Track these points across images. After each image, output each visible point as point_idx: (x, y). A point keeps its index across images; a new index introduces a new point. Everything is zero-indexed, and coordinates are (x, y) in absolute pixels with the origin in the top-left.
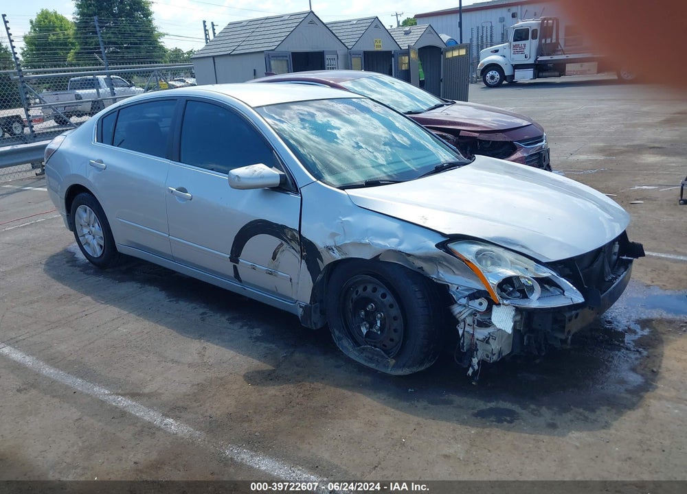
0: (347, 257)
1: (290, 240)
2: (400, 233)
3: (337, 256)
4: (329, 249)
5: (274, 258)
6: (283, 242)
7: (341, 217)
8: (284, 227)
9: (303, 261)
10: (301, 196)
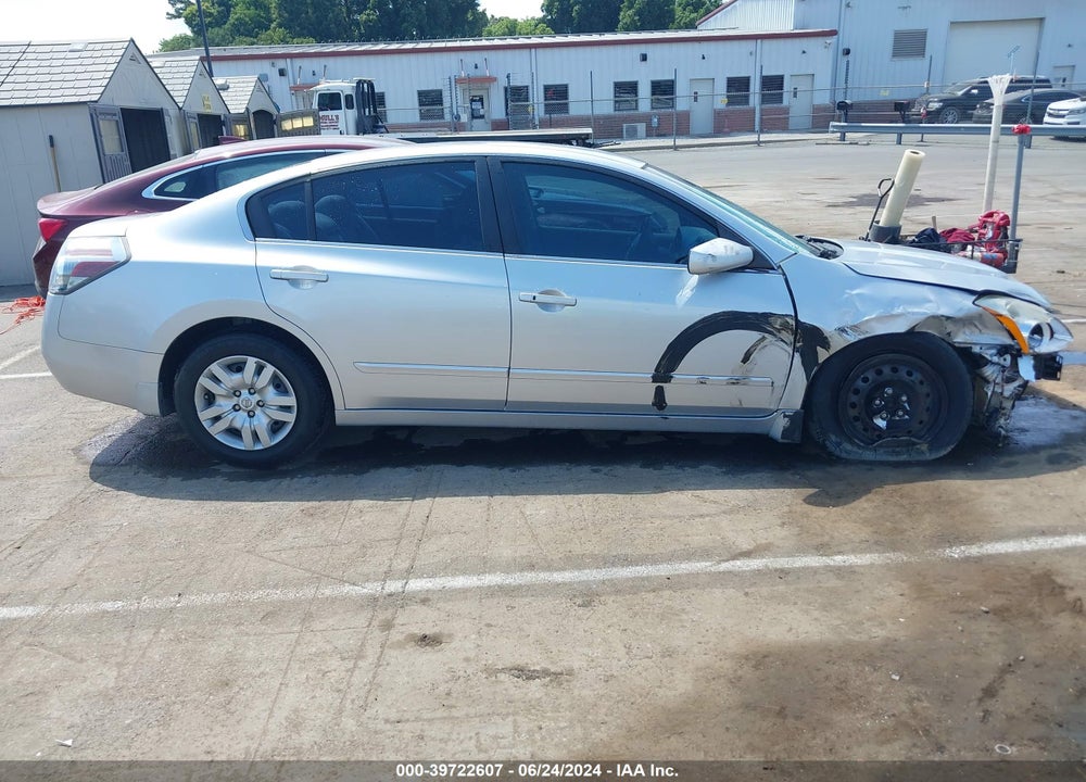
0: (868, 335)
1: (779, 331)
2: (932, 297)
3: (852, 338)
4: (842, 330)
5: (746, 359)
6: (766, 335)
7: (848, 291)
8: (766, 316)
9: (797, 355)
10: (784, 274)
